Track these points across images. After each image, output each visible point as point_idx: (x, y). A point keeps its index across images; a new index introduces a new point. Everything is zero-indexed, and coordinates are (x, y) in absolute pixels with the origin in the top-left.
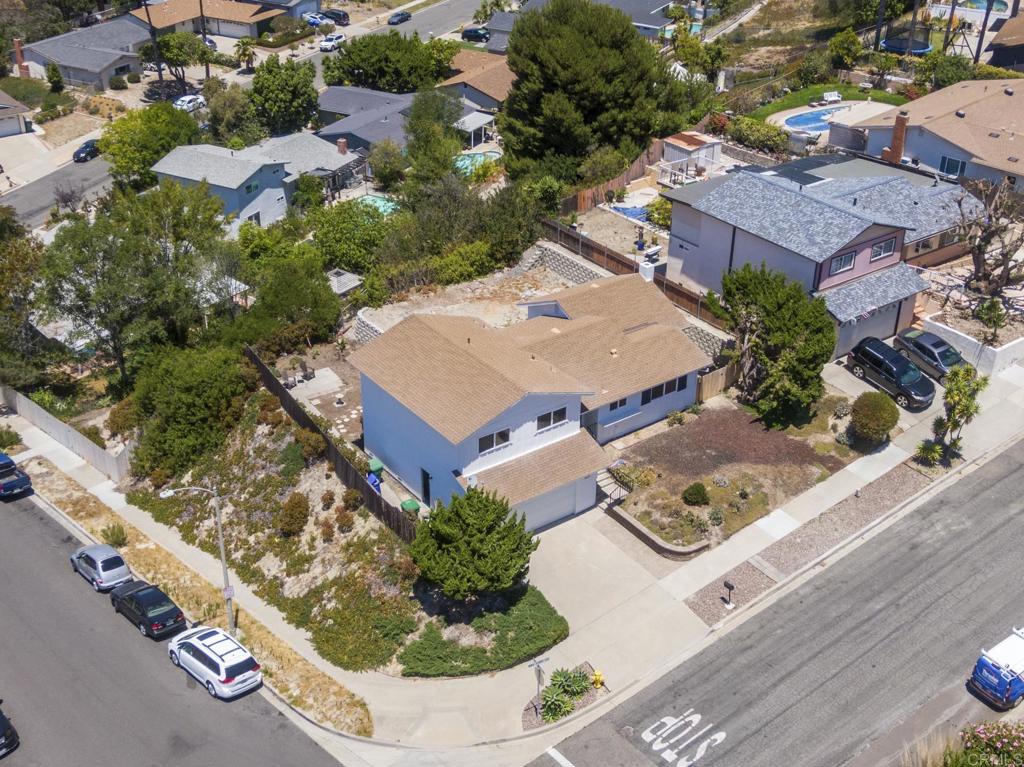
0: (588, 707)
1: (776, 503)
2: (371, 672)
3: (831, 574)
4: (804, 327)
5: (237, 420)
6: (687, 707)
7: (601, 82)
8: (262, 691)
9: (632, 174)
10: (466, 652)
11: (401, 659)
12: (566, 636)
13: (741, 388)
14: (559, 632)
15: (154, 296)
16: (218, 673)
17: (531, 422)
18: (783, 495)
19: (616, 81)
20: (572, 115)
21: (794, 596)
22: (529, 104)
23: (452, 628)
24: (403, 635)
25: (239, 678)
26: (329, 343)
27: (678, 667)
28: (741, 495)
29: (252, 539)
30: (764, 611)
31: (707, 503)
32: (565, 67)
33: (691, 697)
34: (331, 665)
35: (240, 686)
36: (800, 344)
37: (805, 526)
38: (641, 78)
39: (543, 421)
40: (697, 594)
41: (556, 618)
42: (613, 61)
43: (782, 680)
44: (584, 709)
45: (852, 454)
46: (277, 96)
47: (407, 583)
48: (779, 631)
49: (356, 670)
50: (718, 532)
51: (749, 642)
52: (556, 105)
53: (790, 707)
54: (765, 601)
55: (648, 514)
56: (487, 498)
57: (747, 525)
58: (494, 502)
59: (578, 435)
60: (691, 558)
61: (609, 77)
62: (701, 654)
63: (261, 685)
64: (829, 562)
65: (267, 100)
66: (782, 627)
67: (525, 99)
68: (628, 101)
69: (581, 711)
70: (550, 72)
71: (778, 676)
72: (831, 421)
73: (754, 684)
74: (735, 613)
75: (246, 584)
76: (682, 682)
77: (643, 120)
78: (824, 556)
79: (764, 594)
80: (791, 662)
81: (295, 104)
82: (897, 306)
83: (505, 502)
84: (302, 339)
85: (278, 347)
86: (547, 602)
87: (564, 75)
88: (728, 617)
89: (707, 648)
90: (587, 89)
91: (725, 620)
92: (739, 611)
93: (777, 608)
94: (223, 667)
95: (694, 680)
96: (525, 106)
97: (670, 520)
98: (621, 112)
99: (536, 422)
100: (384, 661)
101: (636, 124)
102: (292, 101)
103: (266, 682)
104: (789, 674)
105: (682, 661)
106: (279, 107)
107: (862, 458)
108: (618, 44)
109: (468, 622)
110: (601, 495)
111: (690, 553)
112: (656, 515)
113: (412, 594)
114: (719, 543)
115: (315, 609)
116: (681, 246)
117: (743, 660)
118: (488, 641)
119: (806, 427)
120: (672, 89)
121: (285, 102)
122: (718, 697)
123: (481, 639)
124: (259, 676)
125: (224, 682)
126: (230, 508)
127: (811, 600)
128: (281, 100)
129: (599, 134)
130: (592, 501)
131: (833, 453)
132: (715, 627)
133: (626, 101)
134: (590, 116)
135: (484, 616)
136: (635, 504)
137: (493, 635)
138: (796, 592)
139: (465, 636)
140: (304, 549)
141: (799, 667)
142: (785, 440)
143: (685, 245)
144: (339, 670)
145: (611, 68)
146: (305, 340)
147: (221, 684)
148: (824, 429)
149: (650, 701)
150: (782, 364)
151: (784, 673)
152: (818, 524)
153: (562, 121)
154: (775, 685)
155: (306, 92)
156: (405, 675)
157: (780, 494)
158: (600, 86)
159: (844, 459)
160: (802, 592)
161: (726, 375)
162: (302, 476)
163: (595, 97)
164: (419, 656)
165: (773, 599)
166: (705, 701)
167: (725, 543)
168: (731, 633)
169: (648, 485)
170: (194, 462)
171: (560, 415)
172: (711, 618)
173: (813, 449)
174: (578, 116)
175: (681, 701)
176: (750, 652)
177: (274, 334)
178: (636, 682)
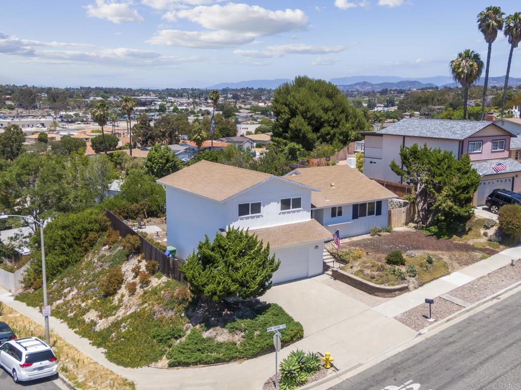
0: (320, 381)
1: (454, 269)
2: (145, 368)
3: (507, 303)
4: (457, 172)
5: (92, 246)
6: (407, 379)
7: (322, 112)
8: (57, 382)
9: (340, 157)
10: (220, 345)
11: (170, 356)
12: (302, 337)
13: (417, 222)
14: (296, 331)
15: (62, 199)
16: (20, 359)
17: (276, 203)
18: (458, 265)
19: (330, 113)
20: (307, 128)
21: (482, 314)
22: (283, 128)
23: (211, 330)
24: (173, 339)
25: (36, 365)
26: (158, 217)
27: (395, 356)
28: (428, 261)
29: (83, 305)
30: (459, 323)
31: (404, 265)
32: (302, 105)
33: (409, 373)
34: (116, 365)
35: (36, 372)
36: (455, 180)
37: (478, 279)
38: (343, 112)
39: (286, 204)
40: (403, 314)
41: (293, 323)
42: (328, 103)
43: (487, 360)
44: (316, 382)
45: (501, 247)
46: (158, 161)
47: (181, 307)
48: (474, 333)
49: (133, 367)
50: (414, 281)
51: (451, 340)
52: (298, 123)
53: (500, 376)
54: (459, 318)
55: (361, 271)
56: (241, 233)
57: (435, 279)
58: (247, 237)
59: (310, 221)
60: (396, 296)
61: (326, 110)
62: (413, 347)
63: (56, 376)
64: (503, 297)
65: (153, 164)
66: (476, 330)
67: (281, 126)
68: (336, 124)
69: (314, 383)
70: (294, 108)
71: (482, 358)
72: (482, 231)
73: (462, 363)
74: (436, 324)
75: (71, 329)
76: (400, 364)
77: (345, 132)
78: (499, 293)
79: (456, 313)
80: (492, 350)
81: (167, 165)
82: (512, 180)
83: (255, 237)
84: (141, 212)
85: (126, 214)
86: (286, 314)
87: (301, 108)
88: (430, 326)
89: (417, 344)
90: (314, 115)
91: (428, 327)
92: (438, 323)
93: (470, 321)
94: (24, 353)
95: (410, 362)
96: (281, 130)
97: (377, 273)
98: (332, 129)
99: (280, 203)
100: (155, 360)
101: (340, 135)
102: (166, 163)
103: (61, 375)
104: (492, 356)
105: (398, 352)
106: (159, 166)
107: (508, 249)
108: (330, 96)
109: (223, 327)
110: (326, 268)
111: (395, 290)
112: (367, 271)
113: (183, 315)
114: (416, 288)
115: (114, 334)
116: (371, 162)
117: (450, 349)
118: (238, 338)
119: (464, 236)
120: (359, 120)
121: (162, 163)
122: (433, 372)
123: (233, 337)
124: (54, 368)
125: (22, 366)
126: (75, 291)
127: (496, 316)
128: (161, 163)
129: (321, 139)
130: (321, 270)
131: (488, 247)
132: (422, 331)
133: (335, 124)
134: (316, 129)
135: (236, 321)
136: (351, 267)
137: (243, 334)
138: (482, 312)
139: (222, 335)
140: (116, 302)
141: (499, 353)
142: (452, 243)
143: (374, 160)
144: (121, 368)
145: (326, 106)
146: (144, 213)
147: (21, 369)
148: (479, 236)
149: (373, 376)
150: (444, 193)
151: (486, 356)
152: (488, 278)
153: (300, 130)
154: (481, 364)
155: (173, 160)
156: (171, 365)
157: (456, 264)
158: (320, 113)
159: (497, 250)
160: (487, 312)
161: (407, 213)
162: (123, 265)
163: (318, 119)
164: (181, 350)
165: (466, 316)
166: (422, 375)
167: (420, 288)
168: (436, 335)
169: (360, 258)
170: (61, 272)
171: (297, 203)
172: (417, 327)
173: (473, 246)
174: (309, 128)
175: (400, 376)
176: (453, 345)
177: (124, 206)
178: (360, 365)
